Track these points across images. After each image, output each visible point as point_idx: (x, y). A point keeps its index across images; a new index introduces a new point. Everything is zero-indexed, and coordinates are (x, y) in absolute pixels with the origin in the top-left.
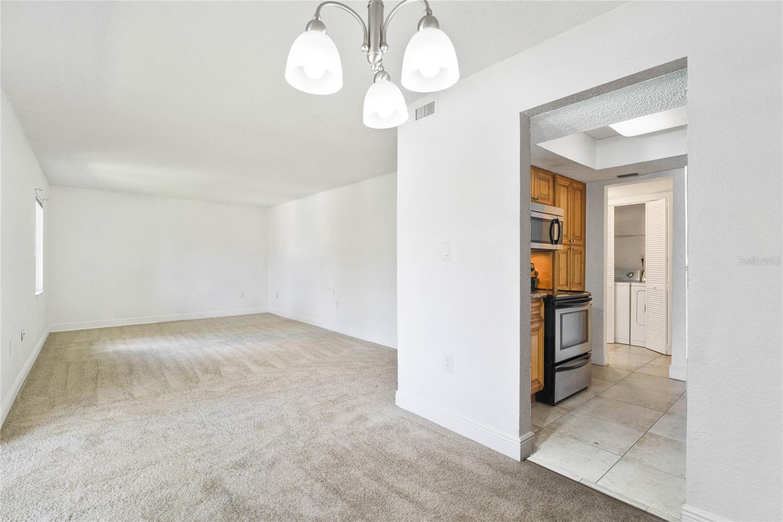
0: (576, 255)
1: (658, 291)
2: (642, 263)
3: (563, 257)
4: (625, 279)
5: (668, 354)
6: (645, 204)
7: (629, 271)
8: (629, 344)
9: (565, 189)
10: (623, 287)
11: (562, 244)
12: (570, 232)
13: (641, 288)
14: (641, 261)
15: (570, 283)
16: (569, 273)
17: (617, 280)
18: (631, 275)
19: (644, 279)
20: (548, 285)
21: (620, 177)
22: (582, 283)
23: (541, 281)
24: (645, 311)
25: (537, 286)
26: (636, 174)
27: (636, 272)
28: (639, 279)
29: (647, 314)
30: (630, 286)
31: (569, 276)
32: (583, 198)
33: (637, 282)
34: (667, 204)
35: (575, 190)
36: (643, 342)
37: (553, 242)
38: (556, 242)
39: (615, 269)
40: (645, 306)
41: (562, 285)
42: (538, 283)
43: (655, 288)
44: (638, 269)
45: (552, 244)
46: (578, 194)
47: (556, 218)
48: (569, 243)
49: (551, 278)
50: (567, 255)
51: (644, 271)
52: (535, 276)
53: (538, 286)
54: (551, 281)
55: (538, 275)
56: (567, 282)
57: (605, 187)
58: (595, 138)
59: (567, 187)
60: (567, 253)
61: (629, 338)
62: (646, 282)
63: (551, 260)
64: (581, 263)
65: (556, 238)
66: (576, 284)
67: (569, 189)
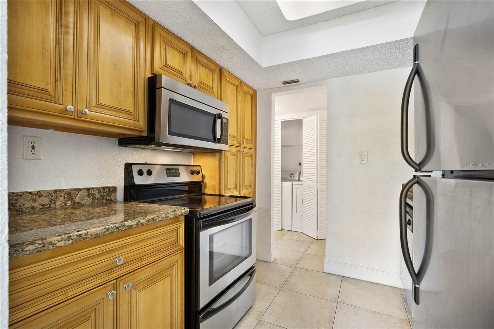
0: (246, 158)
1: (311, 188)
2: (299, 166)
3: (231, 160)
4: (288, 179)
5: (318, 239)
6: (302, 119)
7: (291, 173)
8: (291, 230)
9: (235, 88)
10: (287, 184)
11: (227, 144)
12: (240, 132)
13: (300, 186)
14: (299, 165)
15: (240, 186)
16: (238, 175)
17: (284, 179)
18: (292, 176)
19: (301, 179)
20: (214, 189)
21: (285, 83)
22: (253, 185)
23: (208, 184)
24: (302, 204)
25: (204, 191)
26: (297, 81)
27: (296, 173)
28: (298, 179)
29: (303, 206)
30: (292, 184)
31: (238, 178)
32: (254, 104)
33: (296, 180)
34: (317, 119)
35: (245, 93)
36: (301, 228)
37: (214, 140)
38: (219, 141)
39: (281, 171)
40: (302, 200)
41: (231, 189)
42: (206, 187)
43: (309, 186)
44: (297, 171)
45: (215, 142)
46: (249, 98)
47: (219, 112)
48: (239, 144)
49: (218, 182)
50: (237, 157)
51: (301, 172)
52: (201, 180)
53: (206, 190)
54: (217, 185)
55: (205, 178)
56: (236, 185)
57: (273, 95)
58: (261, 33)
59: (237, 86)
60: (236, 155)
61: (291, 226)
62: (303, 181)
63: (217, 162)
64: (252, 165)
65: (218, 136)
66: (247, 186)
67: (239, 89)
